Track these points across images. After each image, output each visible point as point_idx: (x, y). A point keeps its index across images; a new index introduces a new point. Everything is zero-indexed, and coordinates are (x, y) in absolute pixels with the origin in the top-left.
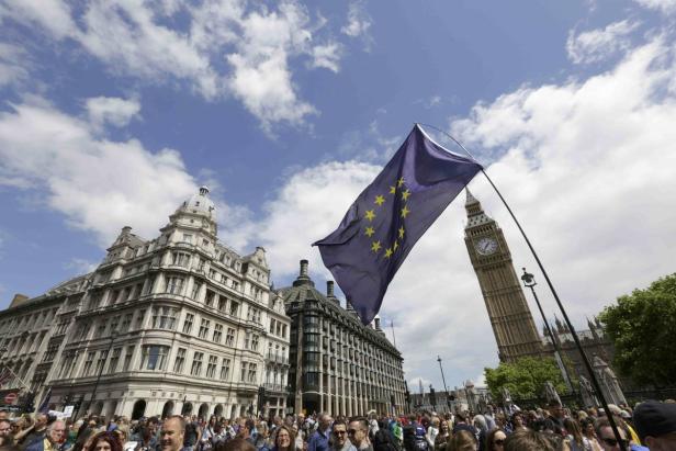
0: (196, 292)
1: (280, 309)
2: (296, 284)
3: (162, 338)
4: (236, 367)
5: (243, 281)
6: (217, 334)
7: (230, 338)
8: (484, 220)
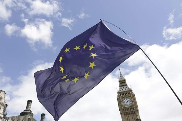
2: (22, 114)
8: (127, 89)
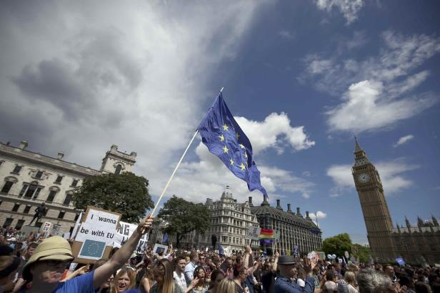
0: (231, 221)
1: (255, 221)
2: (262, 205)
3: (226, 234)
4: (243, 241)
5: (243, 214)
6: (238, 232)
7: (241, 233)
8: (364, 162)
